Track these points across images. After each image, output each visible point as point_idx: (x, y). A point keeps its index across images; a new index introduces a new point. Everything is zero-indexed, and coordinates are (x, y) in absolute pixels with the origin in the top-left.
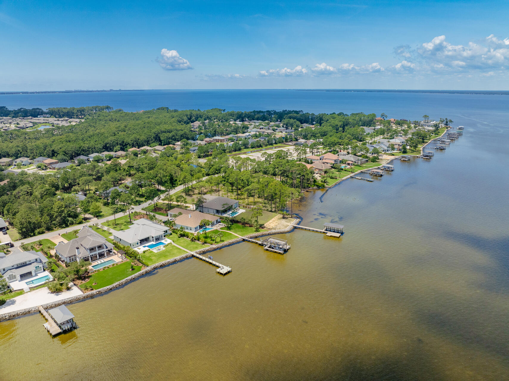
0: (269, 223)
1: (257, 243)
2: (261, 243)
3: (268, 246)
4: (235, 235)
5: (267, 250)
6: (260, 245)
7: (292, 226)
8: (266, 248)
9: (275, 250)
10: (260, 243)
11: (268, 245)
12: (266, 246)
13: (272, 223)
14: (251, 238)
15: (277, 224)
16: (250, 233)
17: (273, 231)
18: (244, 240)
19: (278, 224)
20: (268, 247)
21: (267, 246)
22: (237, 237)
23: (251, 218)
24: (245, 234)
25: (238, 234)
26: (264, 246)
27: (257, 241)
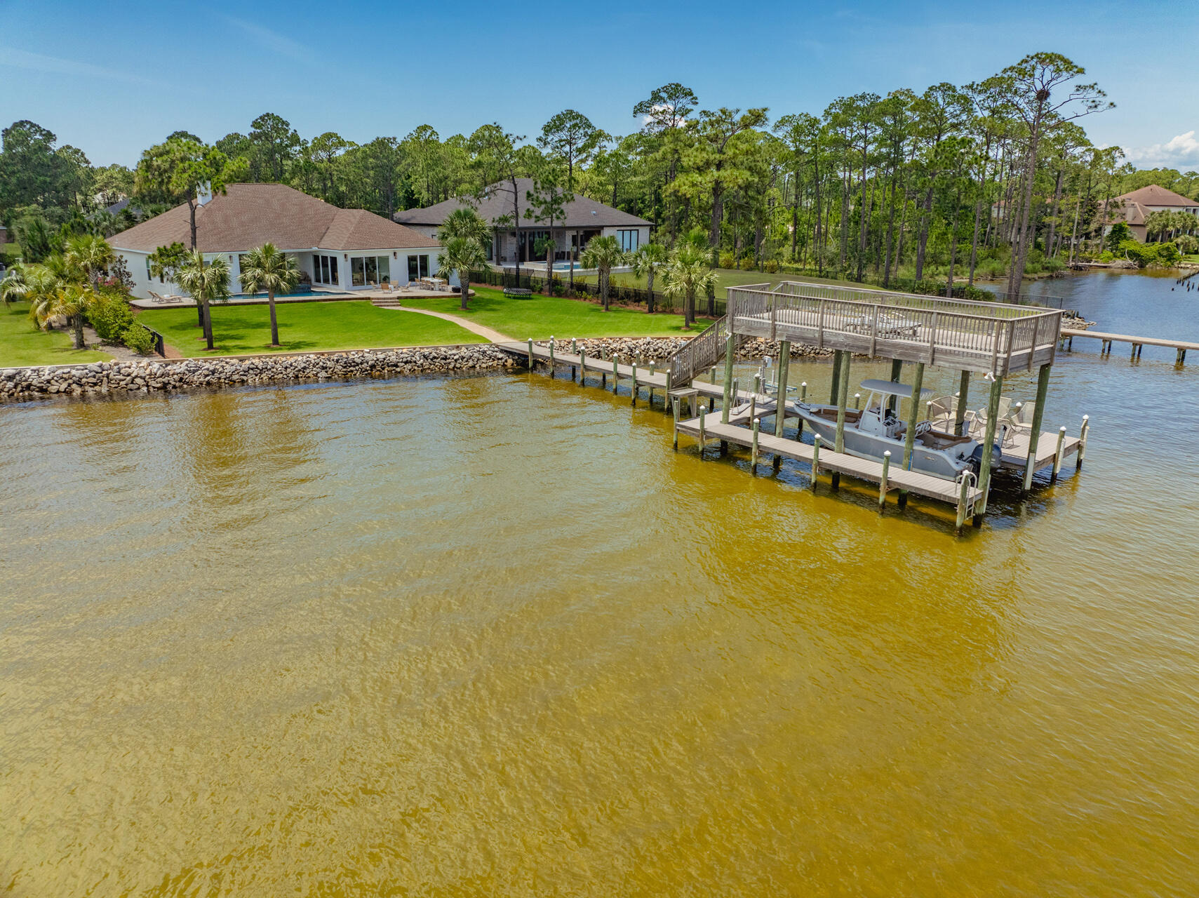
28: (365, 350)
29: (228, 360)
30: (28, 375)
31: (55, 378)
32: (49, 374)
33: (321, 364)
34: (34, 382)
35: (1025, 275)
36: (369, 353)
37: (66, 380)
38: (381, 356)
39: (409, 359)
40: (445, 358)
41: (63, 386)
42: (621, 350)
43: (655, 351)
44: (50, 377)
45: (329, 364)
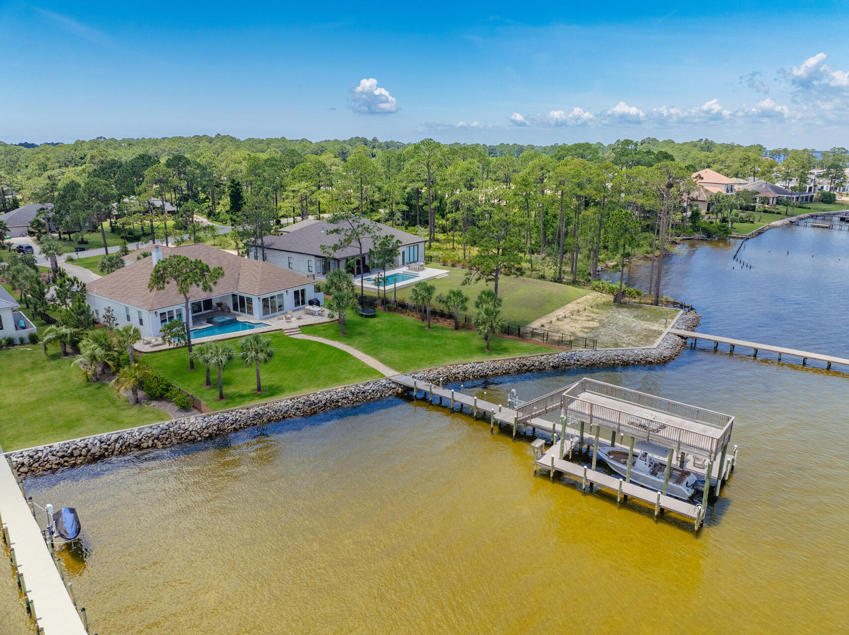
0: (554, 319)
1: (484, 418)
2: (512, 422)
3: (568, 446)
4: (364, 364)
5: (559, 476)
6: (505, 429)
7: (678, 338)
8: (553, 458)
9: (629, 489)
10: (507, 416)
11: (568, 437)
12: (549, 444)
13: (567, 320)
14: (449, 382)
15: (595, 324)
16: (449, 355)
17: (585, 354)
18: (406, 395)
19: (603, 325)
20: (566, 458)
21: (556, 447)
22: (372, 371)
23: (464, 284)
24: (421, 360)
25: (383, 361)
26: (539, 443)
27: (484, 405)
28: (319, 393)
29: (241, 411)
30: (125, 437)
31: (144, 438)
32: (139, 435)
33: (296, 406)
34: (131, 441)
35: (647, 255)
36: (320, 394)
37: (149, 438)
38: (328, 396)
39: (344, 396)
40: (364, 393)
41: (150, 442)
42: (459, 373)
43: (477, 372)
44: (140, 437)
45: (300, 406)
